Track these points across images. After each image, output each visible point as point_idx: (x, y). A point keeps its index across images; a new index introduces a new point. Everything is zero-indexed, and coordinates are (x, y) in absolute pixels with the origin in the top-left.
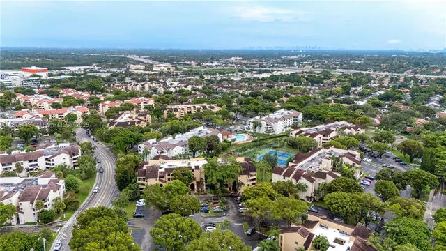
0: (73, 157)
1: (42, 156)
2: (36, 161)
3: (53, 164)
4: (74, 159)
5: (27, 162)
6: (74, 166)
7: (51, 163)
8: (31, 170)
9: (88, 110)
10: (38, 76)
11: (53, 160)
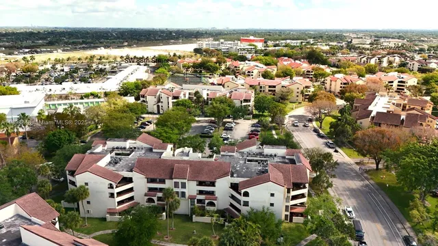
0: (293, 193)
1: (225, 175)
2: (213, 184)
3: (246, 204)
4: (294, 198)
5: (195, 183)
6: (292, 214)
7: (243, 199)
8: (200, 201)
9: (310, 84)
10: (253, 45)
11: (246, 194)
